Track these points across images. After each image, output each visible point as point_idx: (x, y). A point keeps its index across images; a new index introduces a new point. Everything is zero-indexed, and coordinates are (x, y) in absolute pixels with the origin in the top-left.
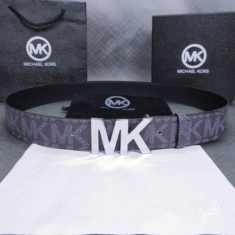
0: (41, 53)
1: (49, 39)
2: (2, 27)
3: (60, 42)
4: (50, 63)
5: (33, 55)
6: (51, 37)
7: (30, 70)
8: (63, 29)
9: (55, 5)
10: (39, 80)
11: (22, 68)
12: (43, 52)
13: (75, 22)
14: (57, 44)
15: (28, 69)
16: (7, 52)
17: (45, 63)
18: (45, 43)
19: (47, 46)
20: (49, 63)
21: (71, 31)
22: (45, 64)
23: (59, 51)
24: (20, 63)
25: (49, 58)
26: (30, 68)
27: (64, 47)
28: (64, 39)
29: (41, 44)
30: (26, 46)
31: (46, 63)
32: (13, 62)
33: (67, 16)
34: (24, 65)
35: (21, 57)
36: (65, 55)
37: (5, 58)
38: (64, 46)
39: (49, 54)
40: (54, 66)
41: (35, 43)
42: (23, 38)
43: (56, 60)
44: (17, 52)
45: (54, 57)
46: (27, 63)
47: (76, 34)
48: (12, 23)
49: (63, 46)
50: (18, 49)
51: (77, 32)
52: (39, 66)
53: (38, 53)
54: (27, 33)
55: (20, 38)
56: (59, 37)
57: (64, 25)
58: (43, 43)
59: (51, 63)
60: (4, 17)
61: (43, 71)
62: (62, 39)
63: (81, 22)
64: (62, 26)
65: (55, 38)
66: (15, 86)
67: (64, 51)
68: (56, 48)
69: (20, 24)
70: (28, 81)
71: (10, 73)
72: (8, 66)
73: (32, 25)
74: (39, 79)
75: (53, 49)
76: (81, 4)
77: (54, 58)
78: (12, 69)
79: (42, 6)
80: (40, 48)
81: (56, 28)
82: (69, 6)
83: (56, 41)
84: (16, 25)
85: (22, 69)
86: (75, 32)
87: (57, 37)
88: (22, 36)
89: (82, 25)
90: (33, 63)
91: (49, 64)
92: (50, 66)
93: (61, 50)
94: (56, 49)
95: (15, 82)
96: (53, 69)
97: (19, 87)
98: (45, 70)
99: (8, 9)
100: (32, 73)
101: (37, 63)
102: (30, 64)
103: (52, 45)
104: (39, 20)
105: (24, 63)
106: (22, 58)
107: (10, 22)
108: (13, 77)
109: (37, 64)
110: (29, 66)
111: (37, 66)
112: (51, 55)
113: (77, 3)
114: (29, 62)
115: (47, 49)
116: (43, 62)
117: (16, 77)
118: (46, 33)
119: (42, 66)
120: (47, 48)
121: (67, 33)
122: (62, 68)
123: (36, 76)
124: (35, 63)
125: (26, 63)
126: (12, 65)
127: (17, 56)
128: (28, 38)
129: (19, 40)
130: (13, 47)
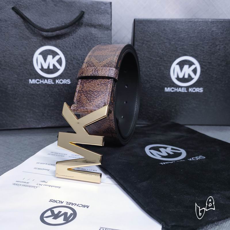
0: (51, 67)
1: (63, 49)
3: (76, 54)
5: (42, 69)
6: (66, 47)
7: (37, 89)
8: (81, 37)
10: (47, 102)
11: (27, 86)
12: (54, 66)
14: (72, 56)
15: (34, 88)
16: (9, 66)
18: (57, 54)
22: (57, 81)
23: (76, 65)
24: (25, 80)
26: (37, 86)
29: (53, 56)
30: (33, 58)
32: (16, 79)
33: (87, 19)
34: (30, 83)
35: (26, 72)
38: (82, 58)
39: (62, 69)
40: (68, 83)
41: (44, 55)
42: (29, 48)
43: (70, 76)
44: (21, 66)
45: (68, 72)
46: (33, 80)
48: (16, 28)
49: (80, 59)
50: (23, 62)
52: (49, 83)
53: (49, 67)
55: (25, 48)
56: (76, 46)
57: (82, 31)
58: (54, 54)
59: (64, 80)
60: (6, 21)
62: (80, 49)
63: (105, 27)
65: (70, 48)
71: (10, 92)
72: (9, 84)
75: (67, 63)
76: (105, 4)
80: (51, 61)
84: (21, 32)
85: (26, 88)
87: (73, 47)
88: (28, 45)
89: (106, 32)
90: (42, 80)
91: (61, 81)
95: (18, 104)
96: (66, 88)
98: (55, 90)
99: (11, 11)
100: (39, 92)
101: (46, 80)
102: (38, 81)
103: (66, 57)
104: (51, 25)
105: (30, 80)
106: (27, 74)
108: (15, 99)
109: (46, 82)
110: (36, 84)
111: (46, 83)
112: (65, 69)
114: (35, 79)
116: (54, 79)
118: (60, 41)
120: (60, 61)
124: (44, 81)
125: (32, 80)
126: (14, 82)
127: (21, 71)
128: (36, 47)
129: (24, 50)
130: (16, 60)
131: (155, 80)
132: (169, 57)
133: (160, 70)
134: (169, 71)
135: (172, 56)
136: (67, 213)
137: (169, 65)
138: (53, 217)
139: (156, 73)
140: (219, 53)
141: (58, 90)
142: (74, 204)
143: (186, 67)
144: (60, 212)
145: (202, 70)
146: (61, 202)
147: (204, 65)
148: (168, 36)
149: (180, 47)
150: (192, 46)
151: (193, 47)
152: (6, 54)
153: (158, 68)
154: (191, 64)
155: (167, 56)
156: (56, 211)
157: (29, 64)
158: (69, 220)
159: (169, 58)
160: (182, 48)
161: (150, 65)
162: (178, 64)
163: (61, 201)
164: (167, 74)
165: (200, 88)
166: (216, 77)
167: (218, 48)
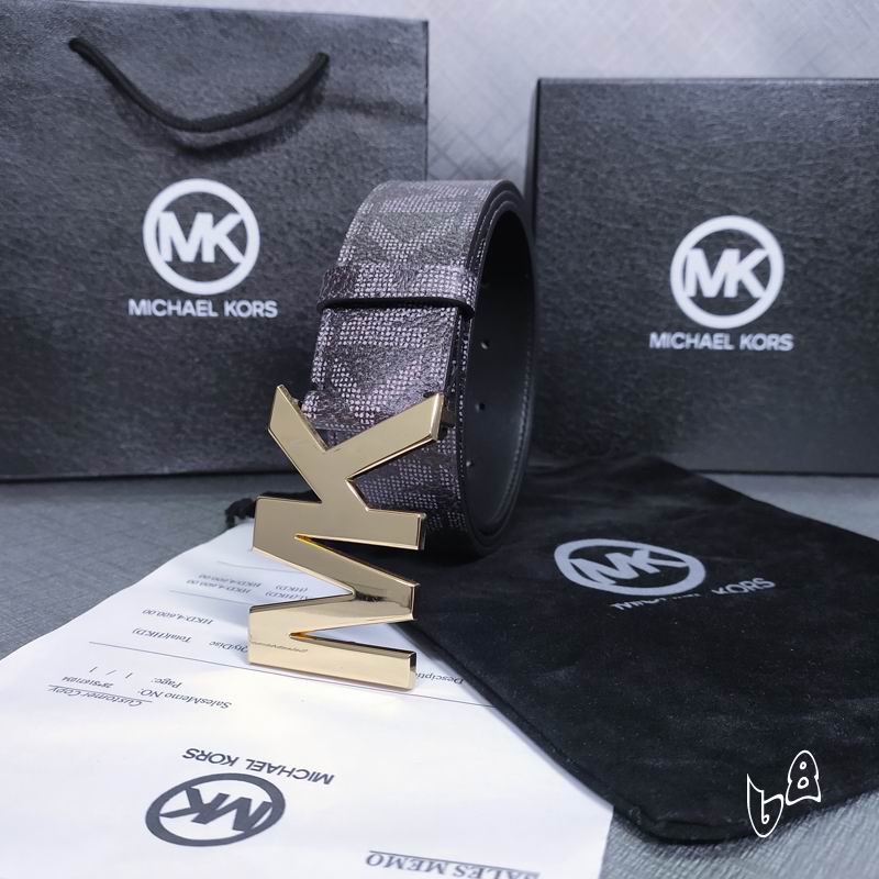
0: (209, 257)
1: (252, 190)
2: (36, 135)
3: (299, 208)
4: (251, 301)
5: (176, 264)
6: (259, 185)
7: (156, 334)
8: (316, 147)
9: (284, 34)
10: (194, 384)
11: (122, 325)
12: (218, 251)
13: (375, 116)
14: (285, 215)
15: (147, 332)
16: (56, 251)
17: (226, 304)
18: (231, 209)
19: (241, 225)
20: (246, 303)
21: (353, 154)
22: (228, 308)
23: (296, 248)
24: (114, 302)
25: (247, 279)
26: (157, 325)
27: (318, 229)
28: (321, 193)
29: (214, 216)
30: (142, 221)
31: (234, 303)
32: (81, 298)
33: (339, 83)
34: (131, 312)
35: (118, 273)
36: (320, 265)
37: (45, 276)
38: (319, 223)
39: (246, 263)
40: (268, 315)
41: (185, 211)
42: (130, 187)
43: (277, 290)
44: (101, 251)
45: (271, 274)
46: (143, 303)
47: (376, 171)
48: (84, 115)
49: (314, 226)
50: (106, 237)
51: (381, 161)
52: (201, 314)
53: (199, 255)
54: (150, 164)
55: (116, 186)
56: (299, 181)
57: (320, 126)
58: (220, 209)
59: (255, 303)
60: (47, 89)
61: (218, 341)
62: (312, 193)
63: (402, 114)
64: (315, 129)
65: (277, 188)
66: (84, 409)
67: (316, 246)
68: (282, 233)
69: (119, 122)
70: (146, 385)
72: (57, 318)
73: (175, 127)
74: (197, 378)
75: (266, 240)
76: (404, 27)
77: (271, 280)
78: (75, 332)
79: (220, 37)
80: (209, 235)
81: (284, 141)
82: (350, 36)
83: (282, 199)
84: (102, 128)
85: (119, 330)
86: (374, 160)
87: (289, 183)
88: (125, 176)
89: (407, 128)
90: (174, 304)
91: (244, 309)
92: (251, 318)
93: (303, 241)
94: (280, 239)
95: (87, 388)
96: (261, 332)
97: (105, 415)
98: (223, 338)
99: (67, 53)
100: (165, 347)
101: (189, 303)
102: (160, 308)
103: (261, 221)
104: (207, 103)
105: (132, 303)
106: (122, 280)
107: (75, 112)
108: (78, 369)
109: (188, 308)
110: (153, 316)
111: (189, 315)
112: (259, 265)
113: (385, 26)
114: (151, 297)
115: (238, 236)
116: (218, 300)
117: (89, 369)
118: (240, 162)
119: (215, 315)
120: (240, 234)
121: (333, 165)
122: (303, 328)
123: (182, 363)
124: (183, 305)
125: (138, 304)
126: (75, 309)
127: (102, 268)
128: (154, 185)
129: (110, 196)
130: (81, 229)
131: (614, 304)
132: (666, 219)
133: (633, 267)
134: (668, 273)
135: (679, 216)
136: (250, 800)
137: (665, 248)
138: (194, 816)
139: (619, 278)
140: (853, 207)
141: (231, 341)
142: (276, 768)
143: (730, 256)
144: (222, 797)
145: (791, 268)
146: (226, 760)
147: (795, 249)
148: (661, 143)
149: (708, 184)
150: (755, 179)
151: (755, 183)
152: (46, 208)
153: (627, 262)
154: (746, 245)
155: (660, 215)
156: (208, 793)
157: (129, 245)
158: (256, 826)
159: (666, 225)
160: (716, 187)
161: (596, 249)
162: (698, 246)
163: (229, 757)
164: (657, 282)
165: (781, 334)
166: (843, 296)
167: (849, 185)
